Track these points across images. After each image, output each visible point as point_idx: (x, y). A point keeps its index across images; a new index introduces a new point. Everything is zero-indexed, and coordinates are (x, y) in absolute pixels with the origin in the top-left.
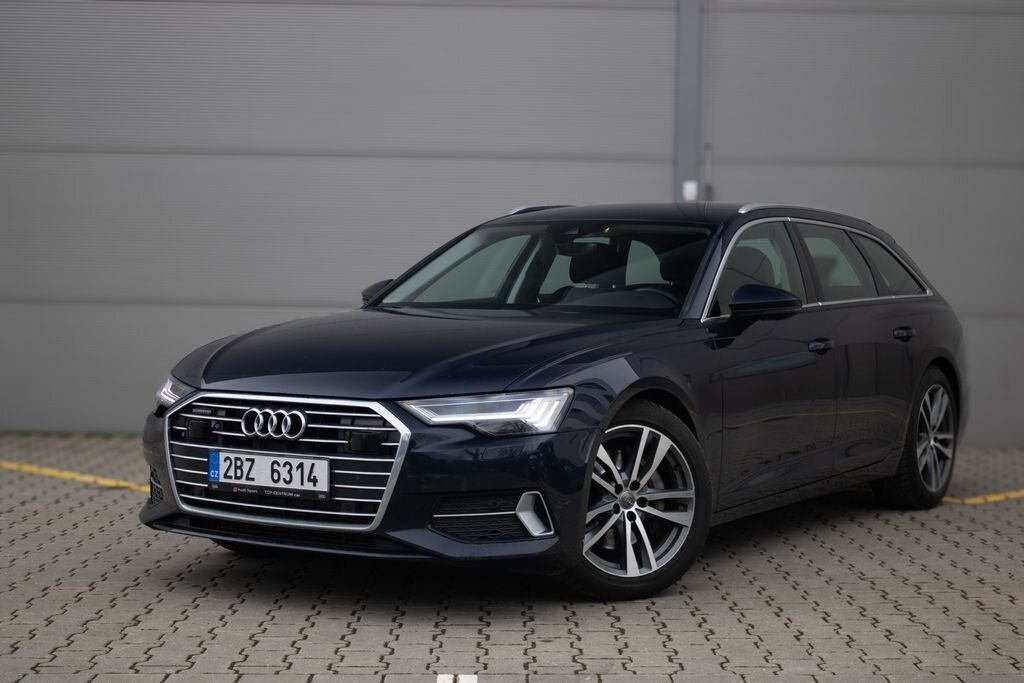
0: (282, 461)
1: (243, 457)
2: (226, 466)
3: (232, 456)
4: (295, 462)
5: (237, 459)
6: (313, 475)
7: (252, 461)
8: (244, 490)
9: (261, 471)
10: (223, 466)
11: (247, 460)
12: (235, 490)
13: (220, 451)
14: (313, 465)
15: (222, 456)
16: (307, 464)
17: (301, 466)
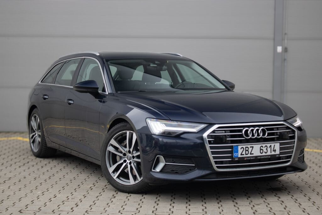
0: (264, 145)
1: (249, 146)
2: (241, 151)
3: (244, 147)
4: (268, 145)
5: (246, 147)
6: (275, 149)
7: (253, 147)
8: (249, 158)
9: (256, 150)
10: (240, 151)
11: (251, 147)
12: (245, 159)
13: (239, 145)
14: (274, 145)
15: (240, 147)
16: (273, 145)
17: (271, 146)
